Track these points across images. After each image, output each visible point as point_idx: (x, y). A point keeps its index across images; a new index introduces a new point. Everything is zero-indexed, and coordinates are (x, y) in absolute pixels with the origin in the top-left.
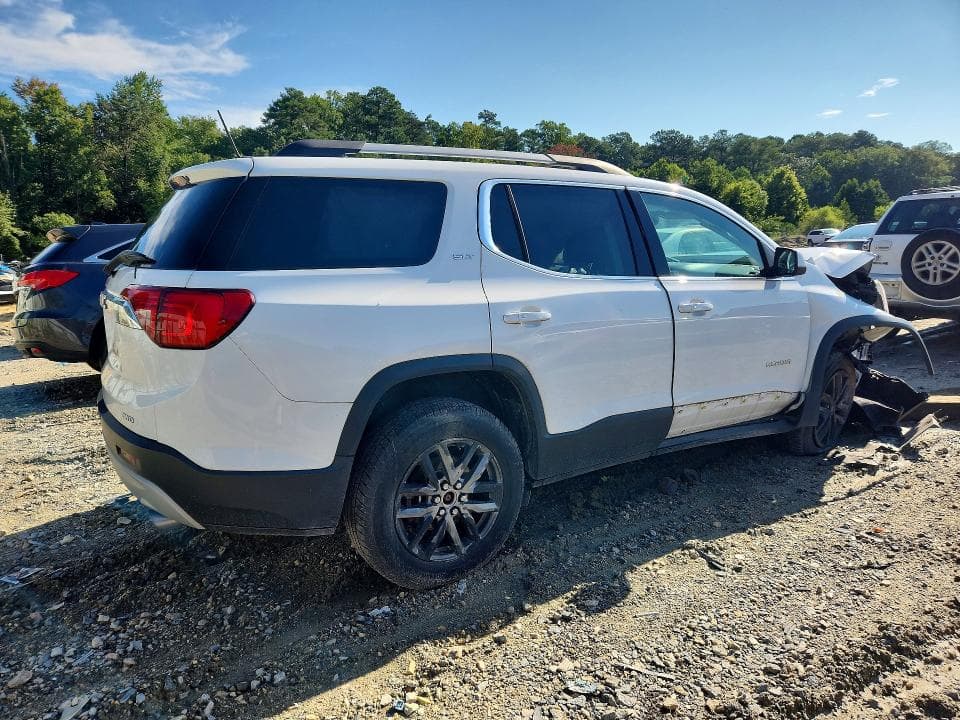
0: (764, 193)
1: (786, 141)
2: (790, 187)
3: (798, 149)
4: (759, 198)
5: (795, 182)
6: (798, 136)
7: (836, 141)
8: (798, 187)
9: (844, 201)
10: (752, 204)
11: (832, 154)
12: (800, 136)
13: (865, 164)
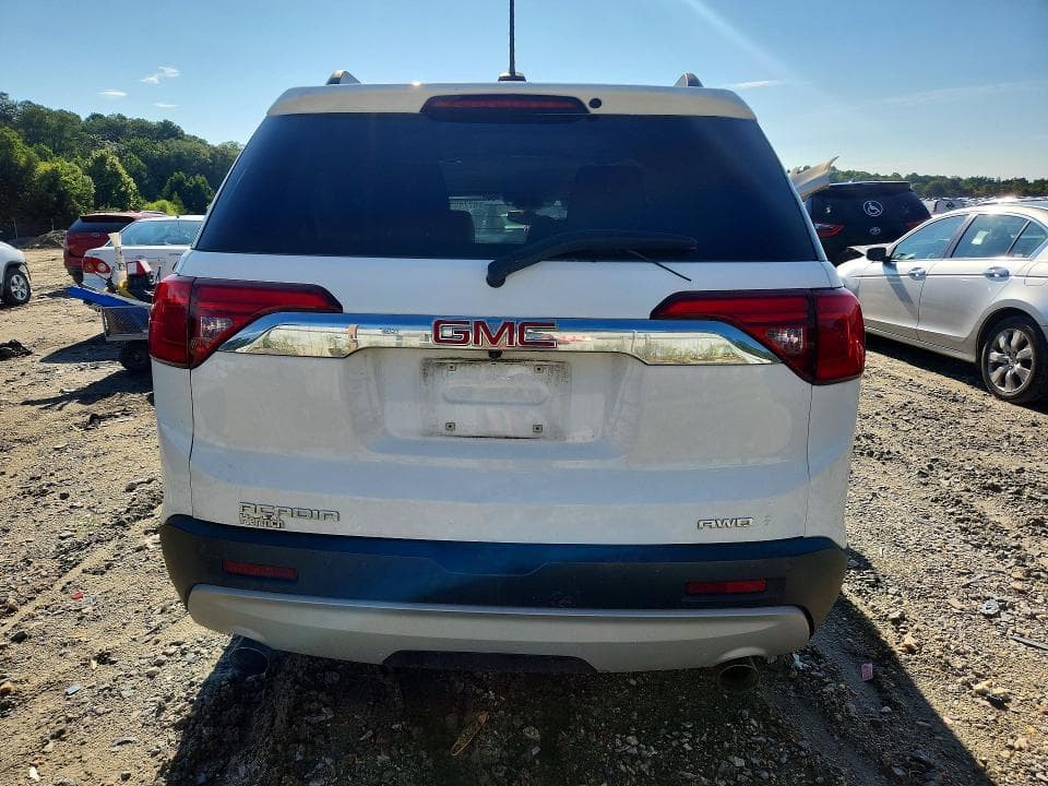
0: (88, 179)
1: (83, 119)
2: (118, 175)
3: (101, 131)
4: (85, 185)
5: (122, 171)
6: (97, 115)
7: (142, 127)
8: (125, 175)
9: (175, 196)
10: (78, 191)
11: (141, 141)
12: (101, 117)
13: (179, 156)
